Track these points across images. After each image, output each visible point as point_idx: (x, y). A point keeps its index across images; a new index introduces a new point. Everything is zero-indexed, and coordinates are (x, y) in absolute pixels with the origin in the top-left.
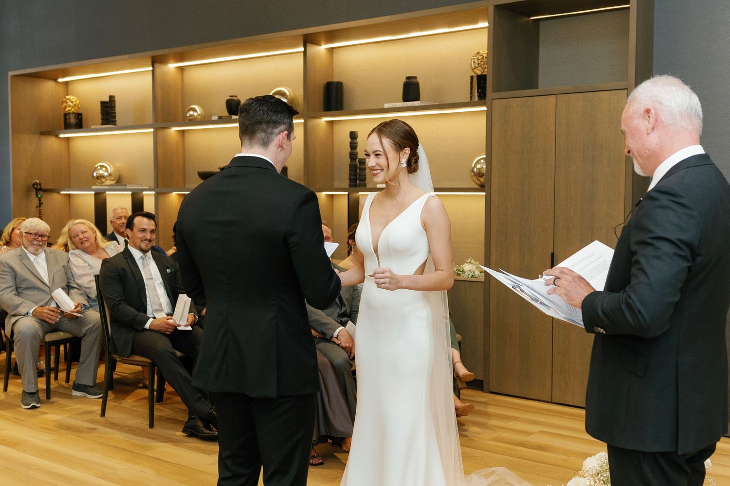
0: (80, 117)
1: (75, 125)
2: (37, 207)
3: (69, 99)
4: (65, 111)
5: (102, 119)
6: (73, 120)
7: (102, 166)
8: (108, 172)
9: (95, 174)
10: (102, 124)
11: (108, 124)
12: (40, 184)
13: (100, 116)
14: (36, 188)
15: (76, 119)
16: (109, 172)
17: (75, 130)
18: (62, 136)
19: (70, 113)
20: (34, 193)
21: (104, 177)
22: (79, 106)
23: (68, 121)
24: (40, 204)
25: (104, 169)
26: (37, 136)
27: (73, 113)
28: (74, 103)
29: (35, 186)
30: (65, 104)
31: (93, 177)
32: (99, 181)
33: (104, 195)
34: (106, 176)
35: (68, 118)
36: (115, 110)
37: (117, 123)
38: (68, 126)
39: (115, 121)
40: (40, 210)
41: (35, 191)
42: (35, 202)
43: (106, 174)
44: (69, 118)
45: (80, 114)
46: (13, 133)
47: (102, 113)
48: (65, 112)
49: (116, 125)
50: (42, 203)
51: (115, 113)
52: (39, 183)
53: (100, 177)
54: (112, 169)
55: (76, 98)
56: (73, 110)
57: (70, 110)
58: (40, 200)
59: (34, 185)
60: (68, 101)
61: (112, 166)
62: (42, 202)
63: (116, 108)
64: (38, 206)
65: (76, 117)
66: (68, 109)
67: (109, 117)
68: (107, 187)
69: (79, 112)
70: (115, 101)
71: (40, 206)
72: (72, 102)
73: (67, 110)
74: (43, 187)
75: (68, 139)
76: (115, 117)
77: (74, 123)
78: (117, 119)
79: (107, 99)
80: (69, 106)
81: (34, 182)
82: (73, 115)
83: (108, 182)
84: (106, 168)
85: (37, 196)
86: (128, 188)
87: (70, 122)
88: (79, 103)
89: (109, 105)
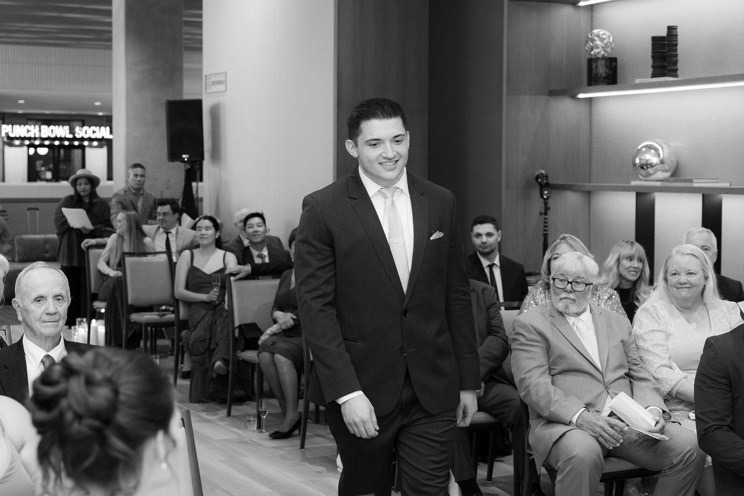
0: (614, 64)
1: (604, 78)
2: (541, 214)
3: (598, 36)
4: (591, 54)
5: (653, 67)
6: (602, 70)
7: (650, 147)
8: (659, 156)
9: (637, 161)
10: (654, 76)
11: (664, 75)
12: (547, 177)
13: (650, 62)
14: (540, 183)
15: (607, 67)
16: (661, 156)
17: (605, 86)
18: (581, 96)
19: (598, 59)
20: (537, 192)
21: (652, 166)
22: (613, 46)
23: (594, 71)
24: (547, 209)
25: (653, 151)
26: (545, 98)
27: (604, 58)
28: (605, 42)
29: (539, 180)
30: (591, 44)
31: (635, 165)
32: (643, 172)
33: (652, 195)
34: (656, 164)
35: (594, 67)
36: (676, 50)
37: (678, 72)
38: (594, 81)
39: (676, 70)
40: (546, 219)
41: (538, 187)
42: (539, 205)
43: (655, 160)
44: (596, 67)
45: (614, 60)
46: (508, 94)
47: (653, 57)
48: (589, 57)
49: (676, 76)
50: (549, 208)
51: (676, 56)
52: (545, 174)
53: (645, 166)
54: (667, 151)
55: (608, 33)
56: (602, 53)
57: (598, 53)
58: (546, 204)
59: (537, 177)
60: (596, 38)
61: (665, 146)
62: (549, 205)
63: (679, 47)
64: (543, 212)
65: (608, 64)
66: (596, 51)
67: (666, 64)
68: (659, 184)
69: (611, 56)
70: (676, 35)
71: (546, 214)
72: (602, 40)
73: (592, 53)
74: (551, 181)
75: (590, 100)
76: (676, 63)
77: (604, 75)
78: (680, 66)
79: (664, 33)
80: (597, 47)
81: (537, 173)
82: (603, 62)
83: (660, 175)
84: (656, 150)
85: (542, 197)
86: (695, 185)
87: (597, 74)
88: (613, 40)
89: (666, 43)
